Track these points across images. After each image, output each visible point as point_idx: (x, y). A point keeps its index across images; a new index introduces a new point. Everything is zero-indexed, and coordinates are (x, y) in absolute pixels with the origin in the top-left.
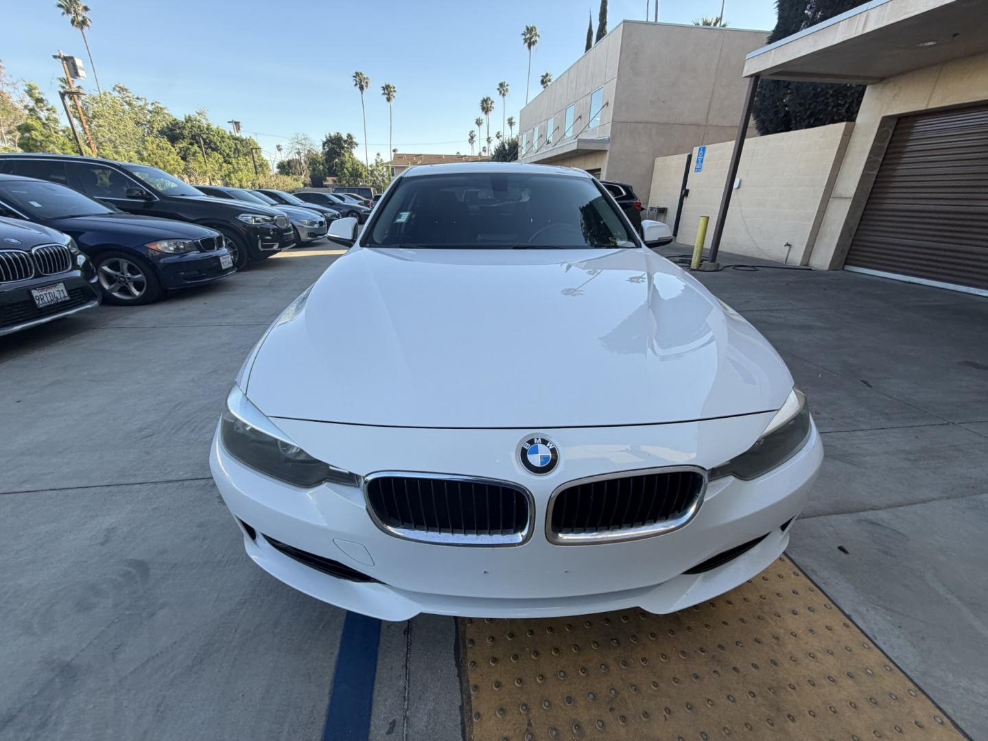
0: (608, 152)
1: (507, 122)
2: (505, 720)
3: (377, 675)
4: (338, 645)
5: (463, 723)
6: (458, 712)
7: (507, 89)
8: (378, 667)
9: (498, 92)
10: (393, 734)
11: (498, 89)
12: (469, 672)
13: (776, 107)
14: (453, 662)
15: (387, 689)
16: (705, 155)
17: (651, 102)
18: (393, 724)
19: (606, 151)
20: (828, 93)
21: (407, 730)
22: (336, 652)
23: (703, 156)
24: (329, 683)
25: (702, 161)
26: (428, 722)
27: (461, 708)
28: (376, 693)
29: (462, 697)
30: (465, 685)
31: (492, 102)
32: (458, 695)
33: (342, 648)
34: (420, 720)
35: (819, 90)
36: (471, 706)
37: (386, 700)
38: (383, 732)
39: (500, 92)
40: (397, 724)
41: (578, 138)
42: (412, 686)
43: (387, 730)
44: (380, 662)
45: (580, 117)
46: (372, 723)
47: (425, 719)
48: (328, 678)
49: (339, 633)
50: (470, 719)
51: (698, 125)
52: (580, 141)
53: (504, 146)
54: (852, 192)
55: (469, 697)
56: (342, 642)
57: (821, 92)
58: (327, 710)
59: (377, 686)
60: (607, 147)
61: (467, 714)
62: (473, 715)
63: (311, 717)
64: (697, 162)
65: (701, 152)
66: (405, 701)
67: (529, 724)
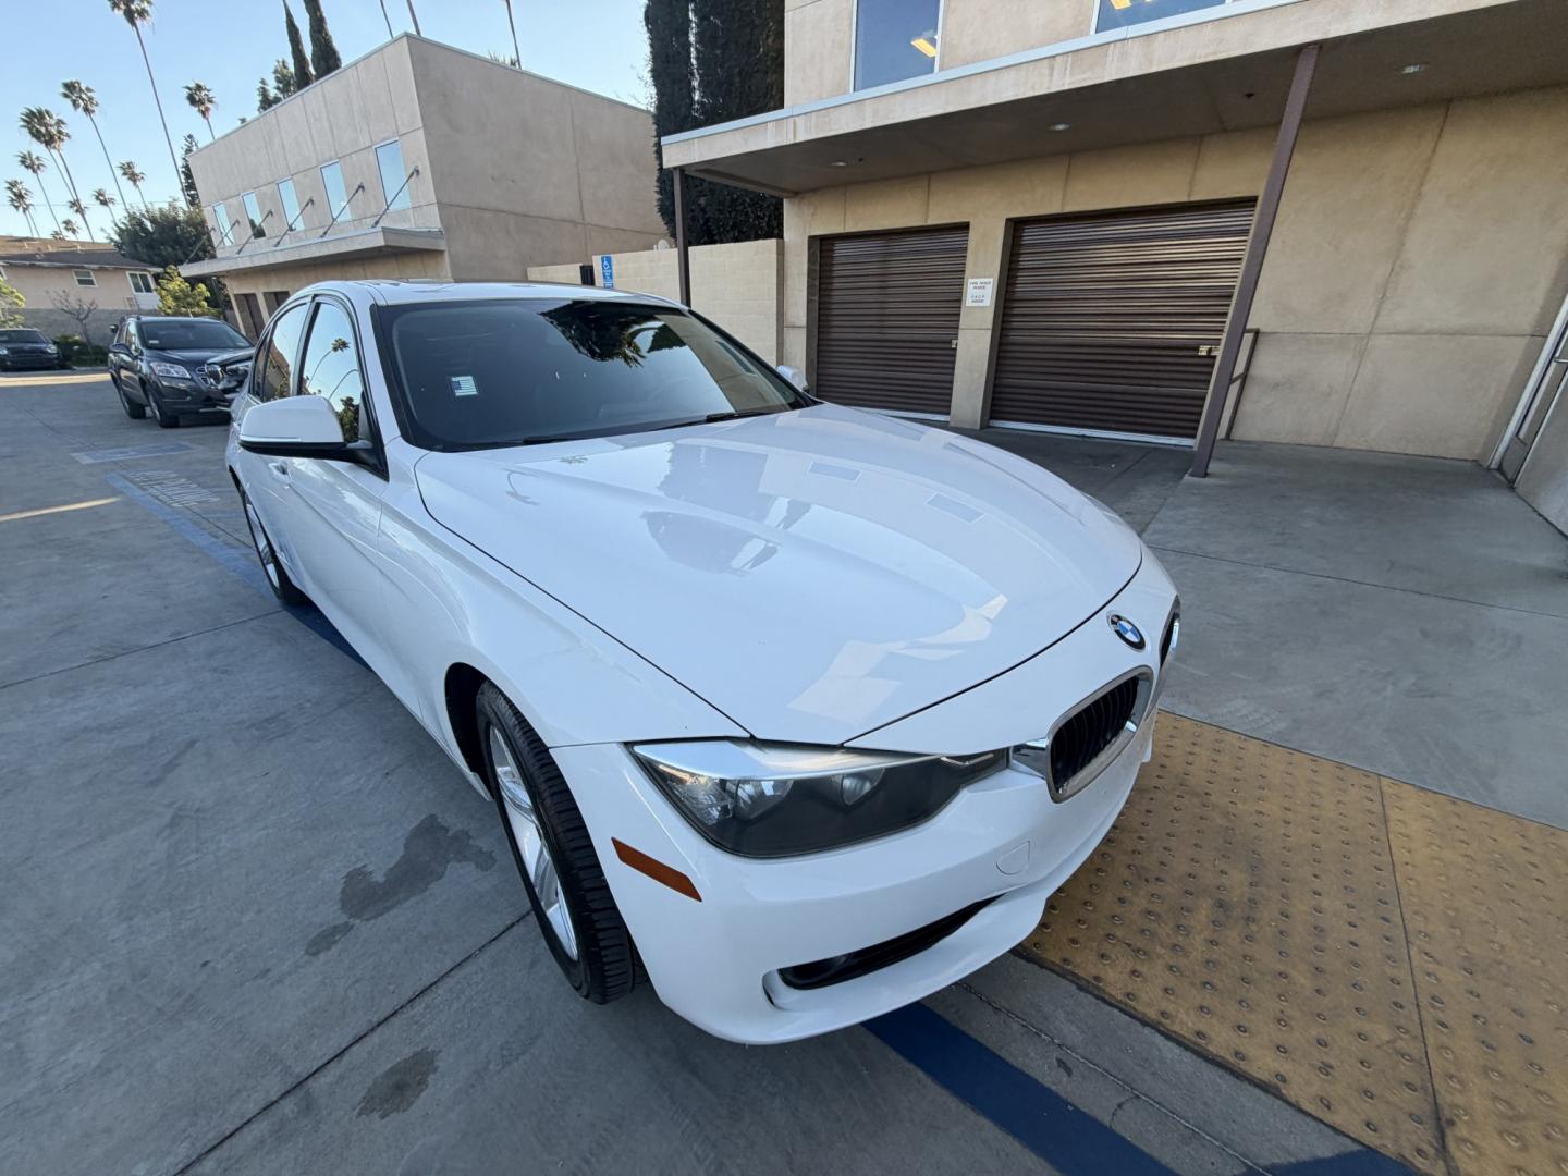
0: (446, 254)
1: (119, 172)
2: (1114, 961)
3: (989, 1046)
4: (911, 1066)
5: (1097, 997)
6: (1082, 994)
7: (91, 99)
8: (979, 1040)
9: (68, 102)
10: (1074, 1071)
11: (66, 96)
12: (1044, 956)
13: (693, 211)
14: (1022, 962)
15: (1013, 1045)
16: (614, 267)
17: (493, 178)
18: (1061, 1063)
19: (442, 252)
20: (744, 201)
21: (1077, 1054)
22: (921, 1074)
23: (611, 268)
24: (962, 1106)
25: (611, 276)
26: (1077, 1027)
27: (1081, 988)
28: (1011, 1060)
29: (1068, 979)
30: (1057, 968)
31: (60, 122)
32: (1064, 982)
33: (919, 1065)
34: (1072, 1034)
35: (735, 196)
36: (1083, 978)
37: (1027, 1055)
38: (1065, 1079)
39: (74, 102)
40: (1064, 1059)
41: (381, 224)
42: (1024, 1017)
43: (1065, 1074)
44: (973, 1034)
45: (361, 187)
46: (1047, 1085)
47: (1074, 1029)
48: (953, 1104)
49: (893, 1056)
50: (1098, 988)
51: (572, 222)
52: (385, 230)
53: (141, 224)
54: (803, 321)
55: (1074, 974)
56: (910, 1059)
57: (737, 199)
58: (1000, 1129)
59: (1003, 1054)
60: (442, 245)
61: (1091, 988)
62: (1095, 983)
63: (998, 1155)
64: (605, 277)
65: (605, 263)
66: (1040, 1036)
67: (1129, 945)
